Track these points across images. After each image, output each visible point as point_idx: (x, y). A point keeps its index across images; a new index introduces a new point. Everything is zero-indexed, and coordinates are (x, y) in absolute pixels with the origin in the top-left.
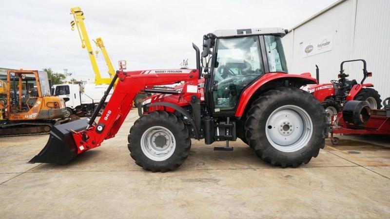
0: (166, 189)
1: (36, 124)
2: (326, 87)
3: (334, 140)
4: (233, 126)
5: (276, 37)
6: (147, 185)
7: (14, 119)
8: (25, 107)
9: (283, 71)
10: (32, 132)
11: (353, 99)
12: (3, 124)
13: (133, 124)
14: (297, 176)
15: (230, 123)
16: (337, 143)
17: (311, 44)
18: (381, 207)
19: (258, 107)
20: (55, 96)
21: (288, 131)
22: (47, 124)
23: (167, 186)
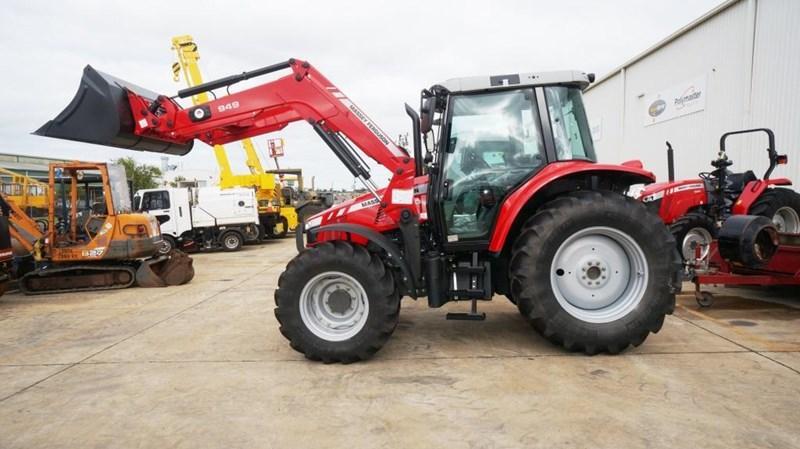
0: (347, 397)
1: (104, 268)
2: (688, 187)
3: (701, 298)
4: (485, 270)
5: (571, 90)
6: (311, 388)
7: (61, 259)
8: (83, 235)
9: (585, 158)
10: (96, 283)
11: (746, 211)
12: (42, 270)
13: (285, 270)
14: (616, 372)
15: (478, 265)
16: (706, 304)
17: (661, 98)
18: (784, 436)
19: (534, 232)
20: (141, 211)
21: (597, 280)
22: (124, 269)
23: (350, 391)
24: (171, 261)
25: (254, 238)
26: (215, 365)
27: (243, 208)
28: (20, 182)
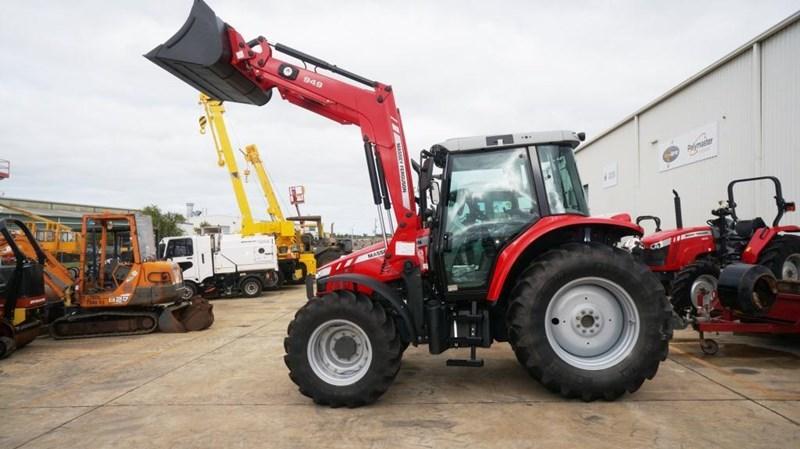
0: (350, 439)
1: (129, 314)
2: (695, 235)
3: (705, 345)
4: (484, 318)
6: (317, 431)
7: (89, 305)
8: (111, 282)
9: (578, 212)
10: (120, 328)
11: (754, 260)
12: (71, 315)
13: (293, 318)
14: (611, 418)
15: (477, 313)
17: (675, 144)
19: (527, 284)
20: (165, 259)
21: (591, 328)
22: (147, 314)
23: (353, 433)
24: (192, 308)
25: (273, 284)
26: (229, 407)
27: (263, 255)
28: (52, 229)
